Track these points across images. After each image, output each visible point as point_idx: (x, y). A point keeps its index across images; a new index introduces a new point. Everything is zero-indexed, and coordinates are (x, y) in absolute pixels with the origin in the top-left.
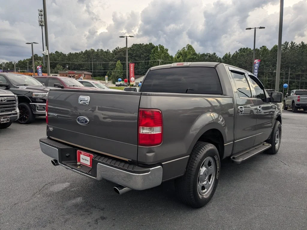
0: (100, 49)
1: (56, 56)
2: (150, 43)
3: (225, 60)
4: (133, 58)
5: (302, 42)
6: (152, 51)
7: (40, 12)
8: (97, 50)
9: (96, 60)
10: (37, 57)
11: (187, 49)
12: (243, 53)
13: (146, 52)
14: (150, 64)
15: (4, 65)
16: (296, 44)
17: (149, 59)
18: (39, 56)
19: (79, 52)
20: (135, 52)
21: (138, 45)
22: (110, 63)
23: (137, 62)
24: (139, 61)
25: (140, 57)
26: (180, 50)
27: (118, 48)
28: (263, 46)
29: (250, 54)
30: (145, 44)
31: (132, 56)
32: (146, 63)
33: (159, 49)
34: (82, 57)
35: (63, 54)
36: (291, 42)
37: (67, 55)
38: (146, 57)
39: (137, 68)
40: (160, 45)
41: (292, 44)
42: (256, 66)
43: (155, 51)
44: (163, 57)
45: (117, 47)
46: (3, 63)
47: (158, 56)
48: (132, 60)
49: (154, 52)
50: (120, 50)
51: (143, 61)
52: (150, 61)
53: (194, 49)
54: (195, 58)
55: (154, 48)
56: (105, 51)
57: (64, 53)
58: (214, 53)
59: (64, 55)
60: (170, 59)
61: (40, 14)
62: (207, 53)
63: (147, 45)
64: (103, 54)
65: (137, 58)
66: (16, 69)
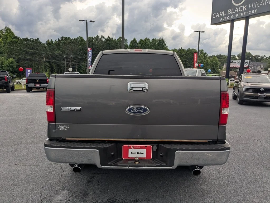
3: (49, 46)
5: (109, 37)
11: (5, 32)
12: (65, 41)
16: (105, 38)
28: (80, 37)
29: (70, 42)
36: (101, 36)
41: (102, 38)
42: (90, 54)
53: (13, 33)
58: (37, 39)
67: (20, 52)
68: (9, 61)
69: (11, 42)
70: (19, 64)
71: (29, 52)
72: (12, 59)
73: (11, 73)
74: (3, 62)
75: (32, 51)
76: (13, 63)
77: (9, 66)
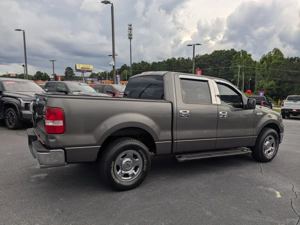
0: (181, 57)
1: (141, 66)
2: (231, 49)
4: (213, 64)
6: (234, 56)
7: (129, 27)
8: (178, 59)
9: (176, 68)
10: (126, 67)
11: (273, 53)
13: (227, 59)
14: (230, 70)
15: (99, 75)
17: (229, 65)
18: (127, 66)
19: (162, 61)
20: (215, 59)
21: (219, 51)
22: (190, 70)
23: (217, 68)
24: (220, 68)
25: (220, 64)
26: (265, 55)
27: (199, 56)
30: (226, 50)
31: (212, 63)
32: (227, 70)
33: (241, 54)
34: (164, 66)
35: (147, 63)
37: (151, 64)
38: (226, 63)
39: (217, 74)
40: (242, 50)
43: (236, 56)
44: (245, 63)
45: (197, 55)
46: (99, 73)
47: (240, 62)
48: (212, 67)
49: (236, 58)
50: (200, 57)
51: (223, 68)
52: (230, 67)
54: (281, 63)
55: (235, 54)
56: (185, 59)
57: (149, 63)
59: (149, 64)
60: (253, 65)
61: (130, 29)
62: (295, 57)
63: (228, 51)
64: (184, 62)
65: (217, 65)
66: (108, 78)
67: (281, 73)
68: (270, 83)
69: (274, 64)
70: (279, 87)
71: (292, 73)
72: (272, 82)
73: (269, 96)
74: (263, 85)
75: (296, 71)
76: (273, 86)
77: (267, 89)
